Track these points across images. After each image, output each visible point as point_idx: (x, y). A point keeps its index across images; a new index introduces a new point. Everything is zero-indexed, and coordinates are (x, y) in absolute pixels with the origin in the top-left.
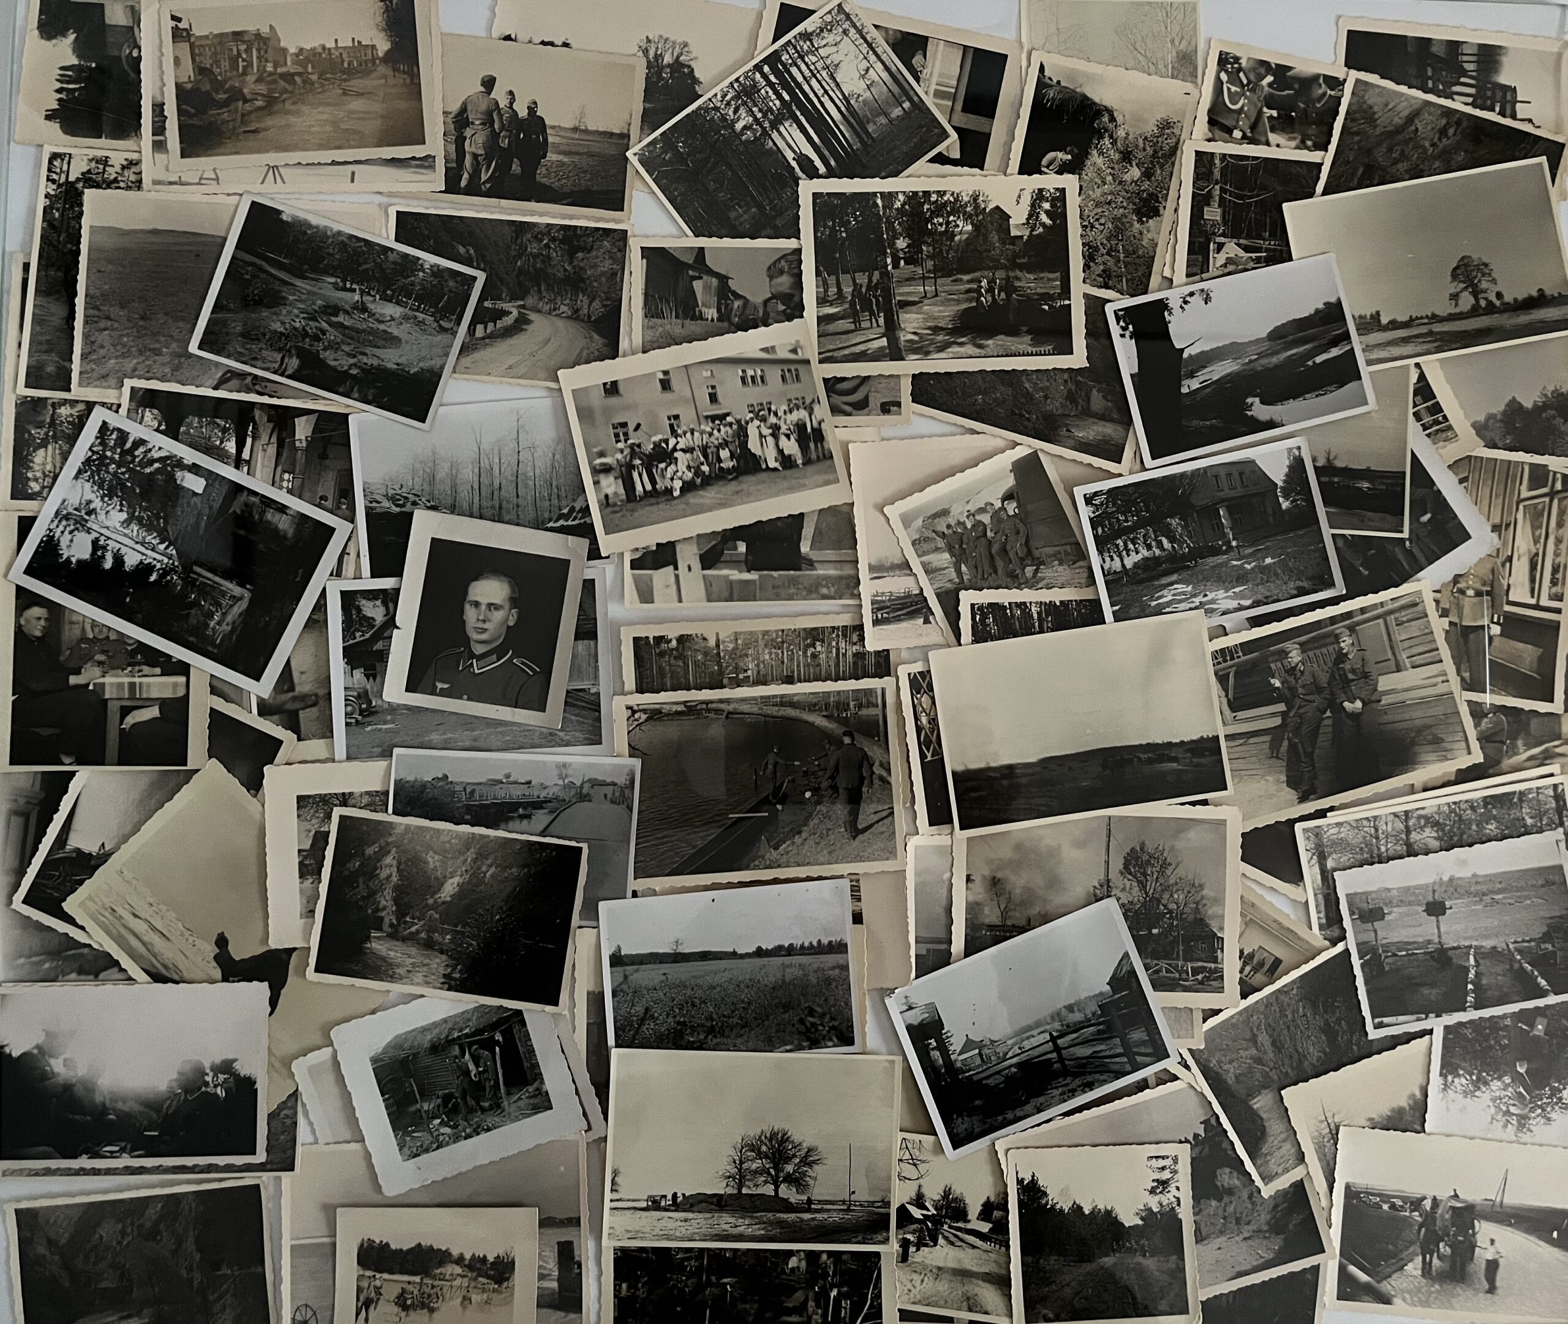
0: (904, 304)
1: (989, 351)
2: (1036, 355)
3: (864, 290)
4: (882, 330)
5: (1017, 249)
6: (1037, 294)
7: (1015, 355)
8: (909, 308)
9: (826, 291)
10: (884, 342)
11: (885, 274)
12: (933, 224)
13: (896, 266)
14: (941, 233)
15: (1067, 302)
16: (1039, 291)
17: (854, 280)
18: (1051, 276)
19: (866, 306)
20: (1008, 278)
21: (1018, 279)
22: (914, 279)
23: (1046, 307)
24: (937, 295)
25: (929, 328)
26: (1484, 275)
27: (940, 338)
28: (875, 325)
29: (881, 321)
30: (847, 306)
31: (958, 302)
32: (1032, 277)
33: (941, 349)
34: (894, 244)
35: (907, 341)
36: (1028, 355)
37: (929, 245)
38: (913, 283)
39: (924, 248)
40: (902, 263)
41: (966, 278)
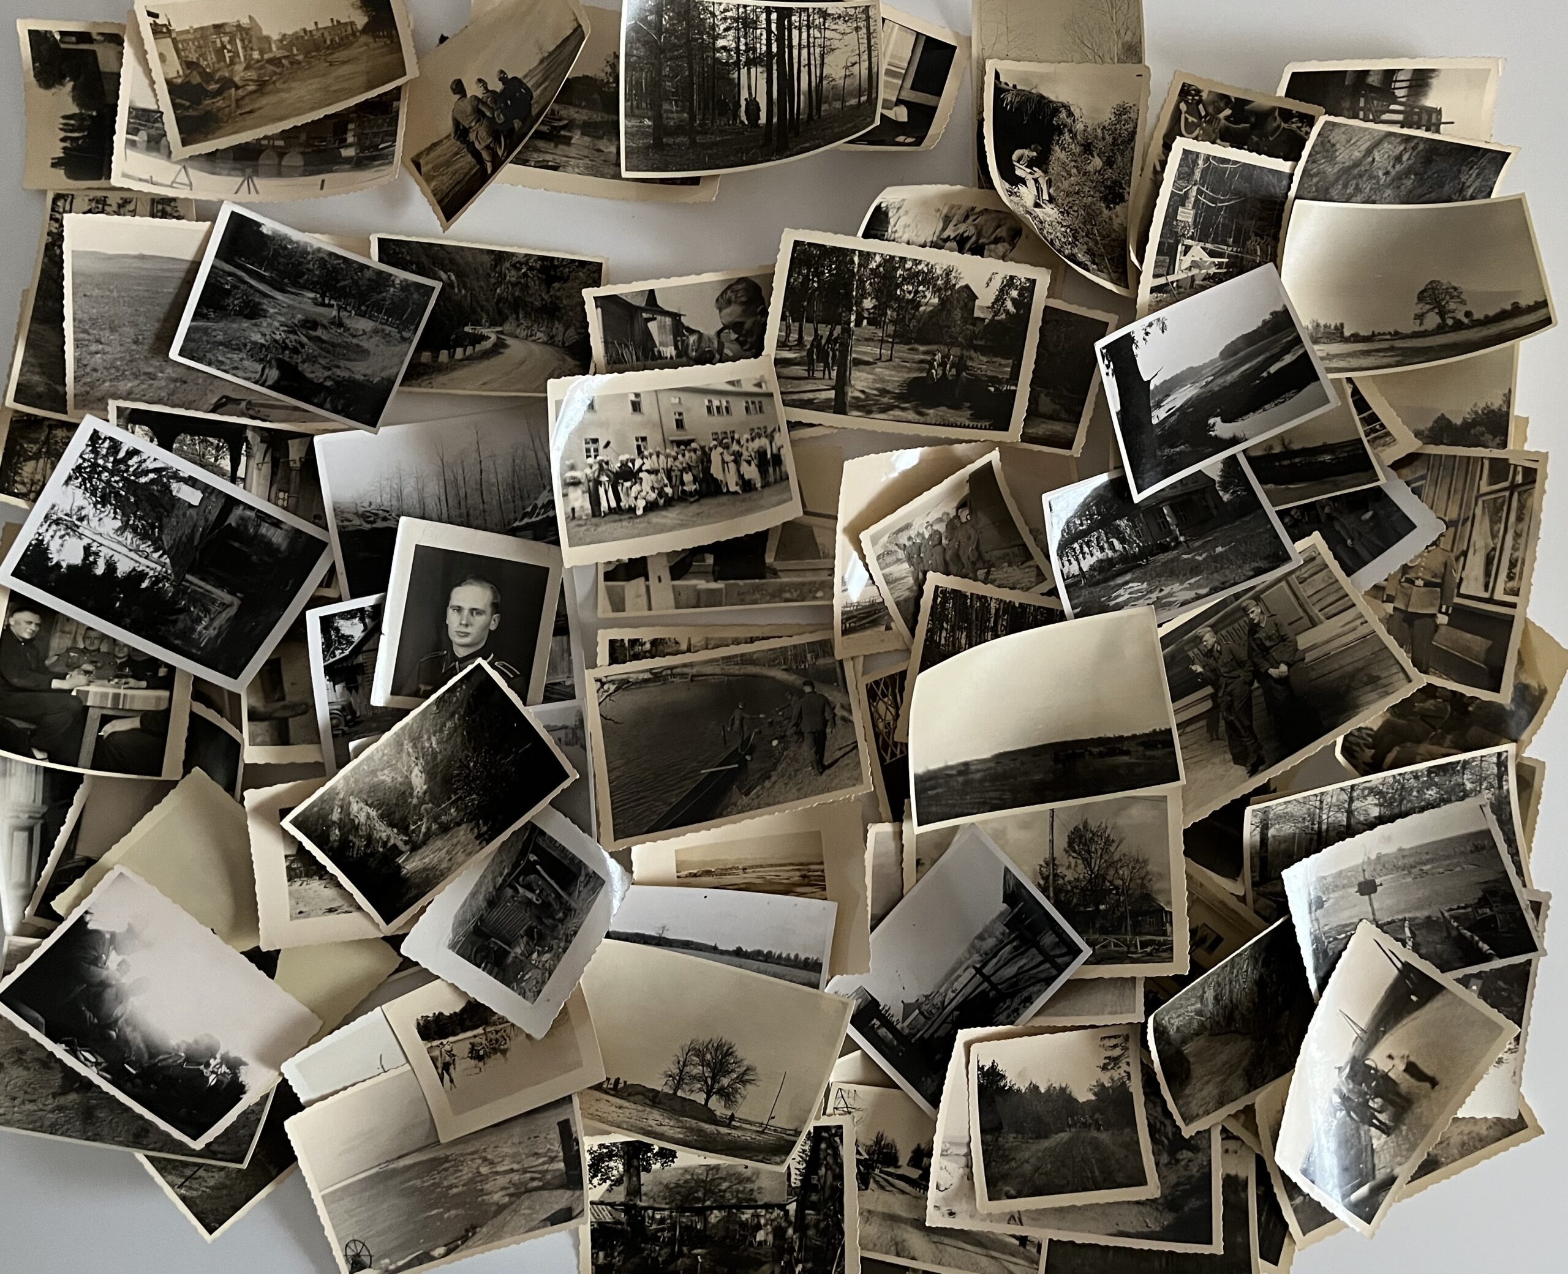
1: (928, 419)
2: (973, 428)
3: (823, 342)
5: (977, 330)
6: (986, 375)
8: (863, 367)
9: (788, 336)
11: (847, 331)
12: (902, 290)
13: (858, 324)
14: (908, 301)
15: (1012, 388)
16: (988, 373)
17: (816, 330)
18: (1003, 361)
19: (823, 357)
20: (961, 357)
21: (971, 358)
22: (873, 340)
23: (993, 390)
24: (891, 360)
25: (876, 389)
27: (885, 400)
28: (827, 375)
29: (834, 374)
30: (805, 353)
31: (910, 370)
32: (985, 359)
33: (884, 410)
34: (861, 302)
36: (964, 427)
37: (894, 310)
38: (871, 343)
39: (889, 312)
40: (865, 322)
41: (921, 348)
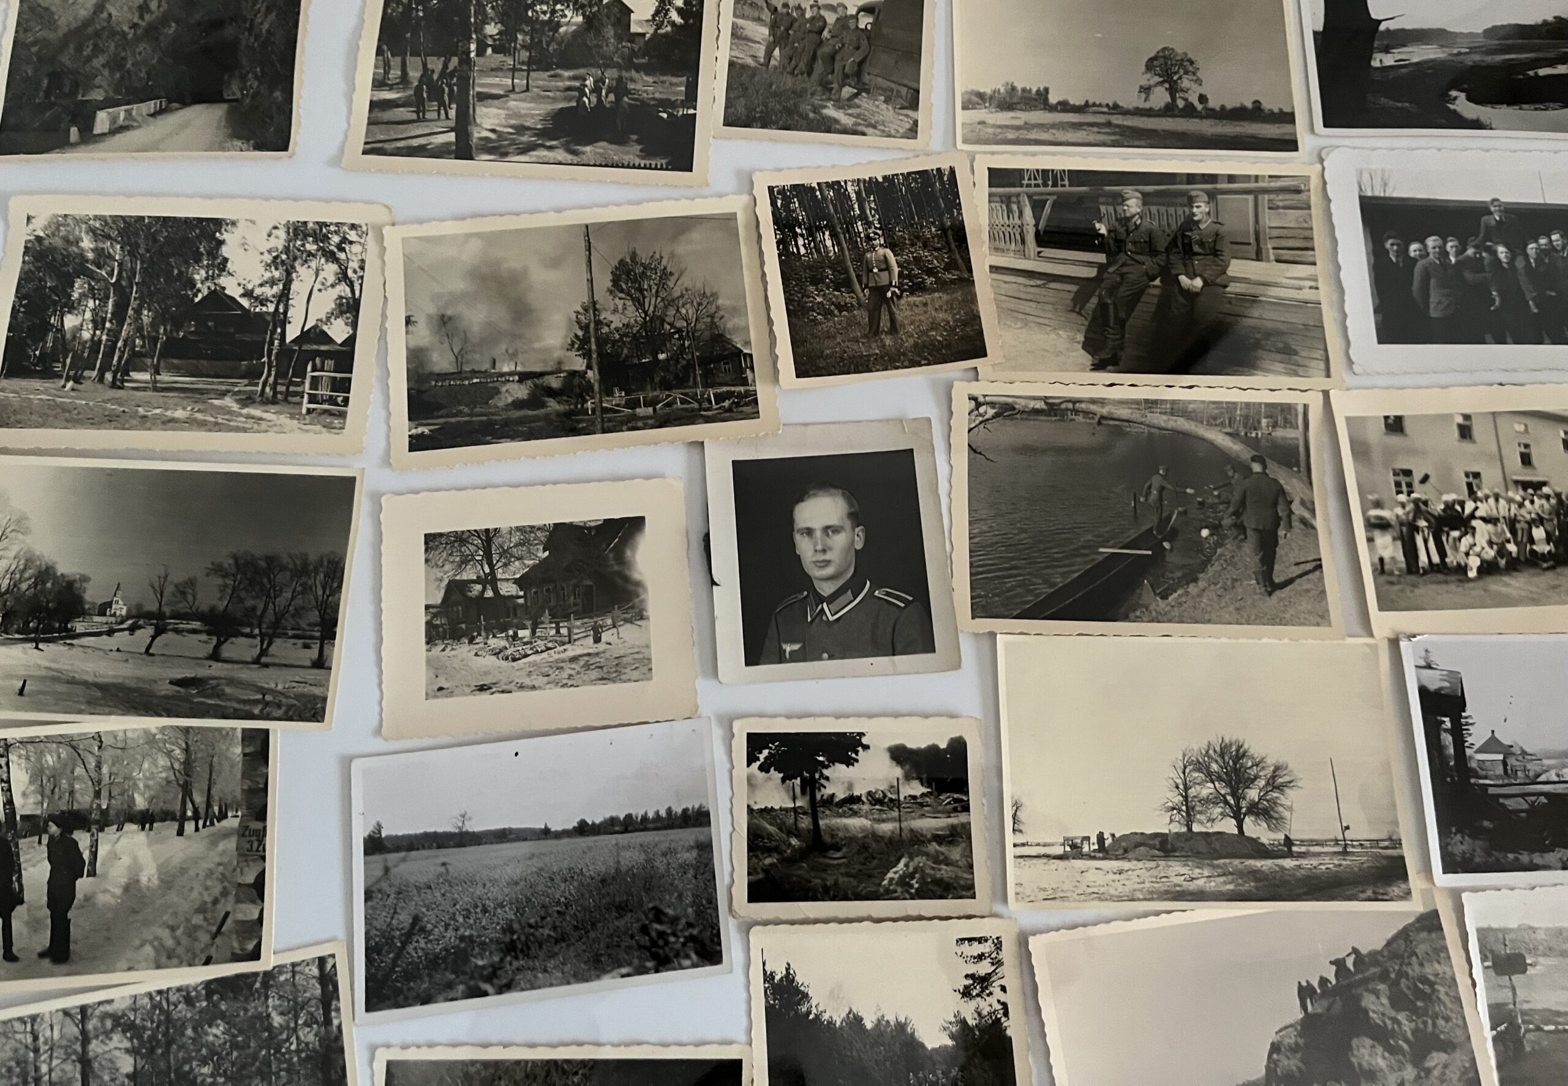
0: (483, 97)
1: (584, 159)
2: (645, 168)
3: (435, 77)
4: (452, 124)
5: (636, 47)
6: (654, 99)
7: (617, 166)
8: (490, 101)
9: (386, 73)
10: (451, 137)
11: (466, 61)
12: (534, 11)
13: (481, 52)
14: (543, 22)
15: (691, 111)
16: (657, 95)
17: (425, 65)
18: (675, 80)
19: (436, 94)
20: (620, 80)
21: (633, 80)
22: (502, 70)
23: (665, 116)
24: (527, 90)
25: (511, 127)
26: (1186, 72)
27: (525, 139)
28: (443, 116)
29: (452, 113)
30: (411, 92)
31: (555, 100)
32: (650, 79)
33: (525, 150)
34: (482, 29)
35: (481, 139)
36: (634, 167)
37: (525, 33)
38: (500, 74)
39: (520, 37)
40: (489, 51)
41: (566, 74)
